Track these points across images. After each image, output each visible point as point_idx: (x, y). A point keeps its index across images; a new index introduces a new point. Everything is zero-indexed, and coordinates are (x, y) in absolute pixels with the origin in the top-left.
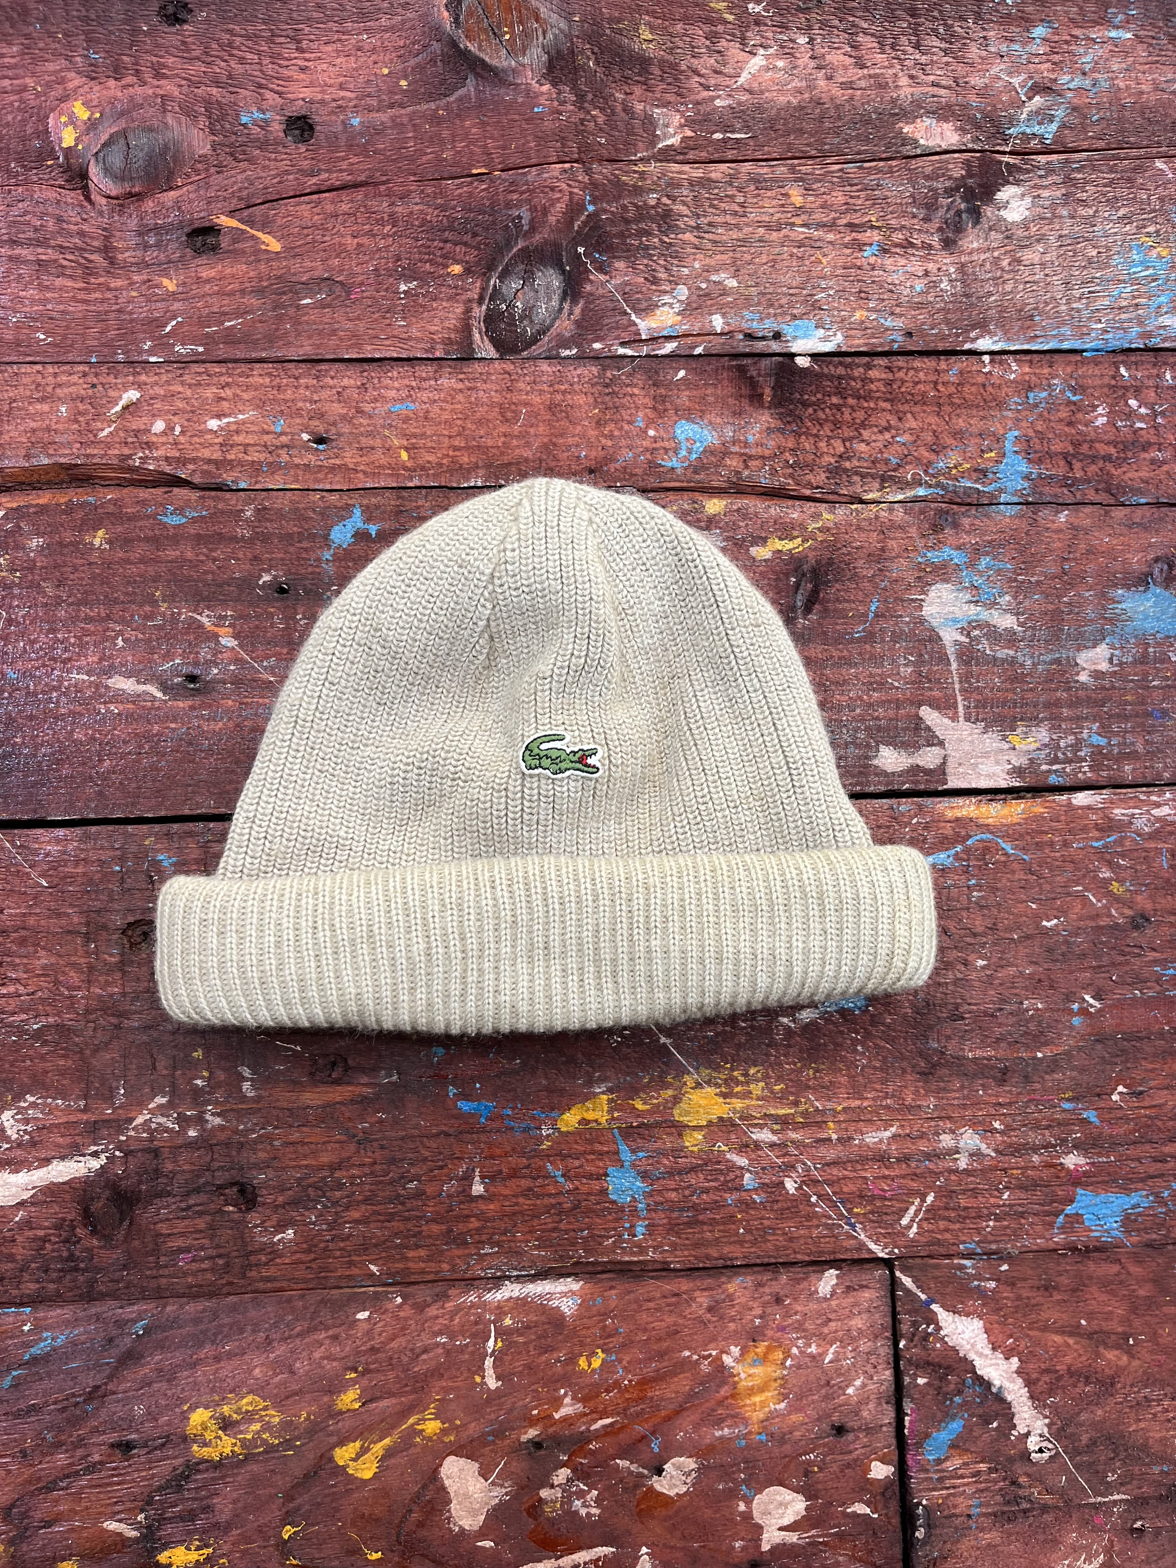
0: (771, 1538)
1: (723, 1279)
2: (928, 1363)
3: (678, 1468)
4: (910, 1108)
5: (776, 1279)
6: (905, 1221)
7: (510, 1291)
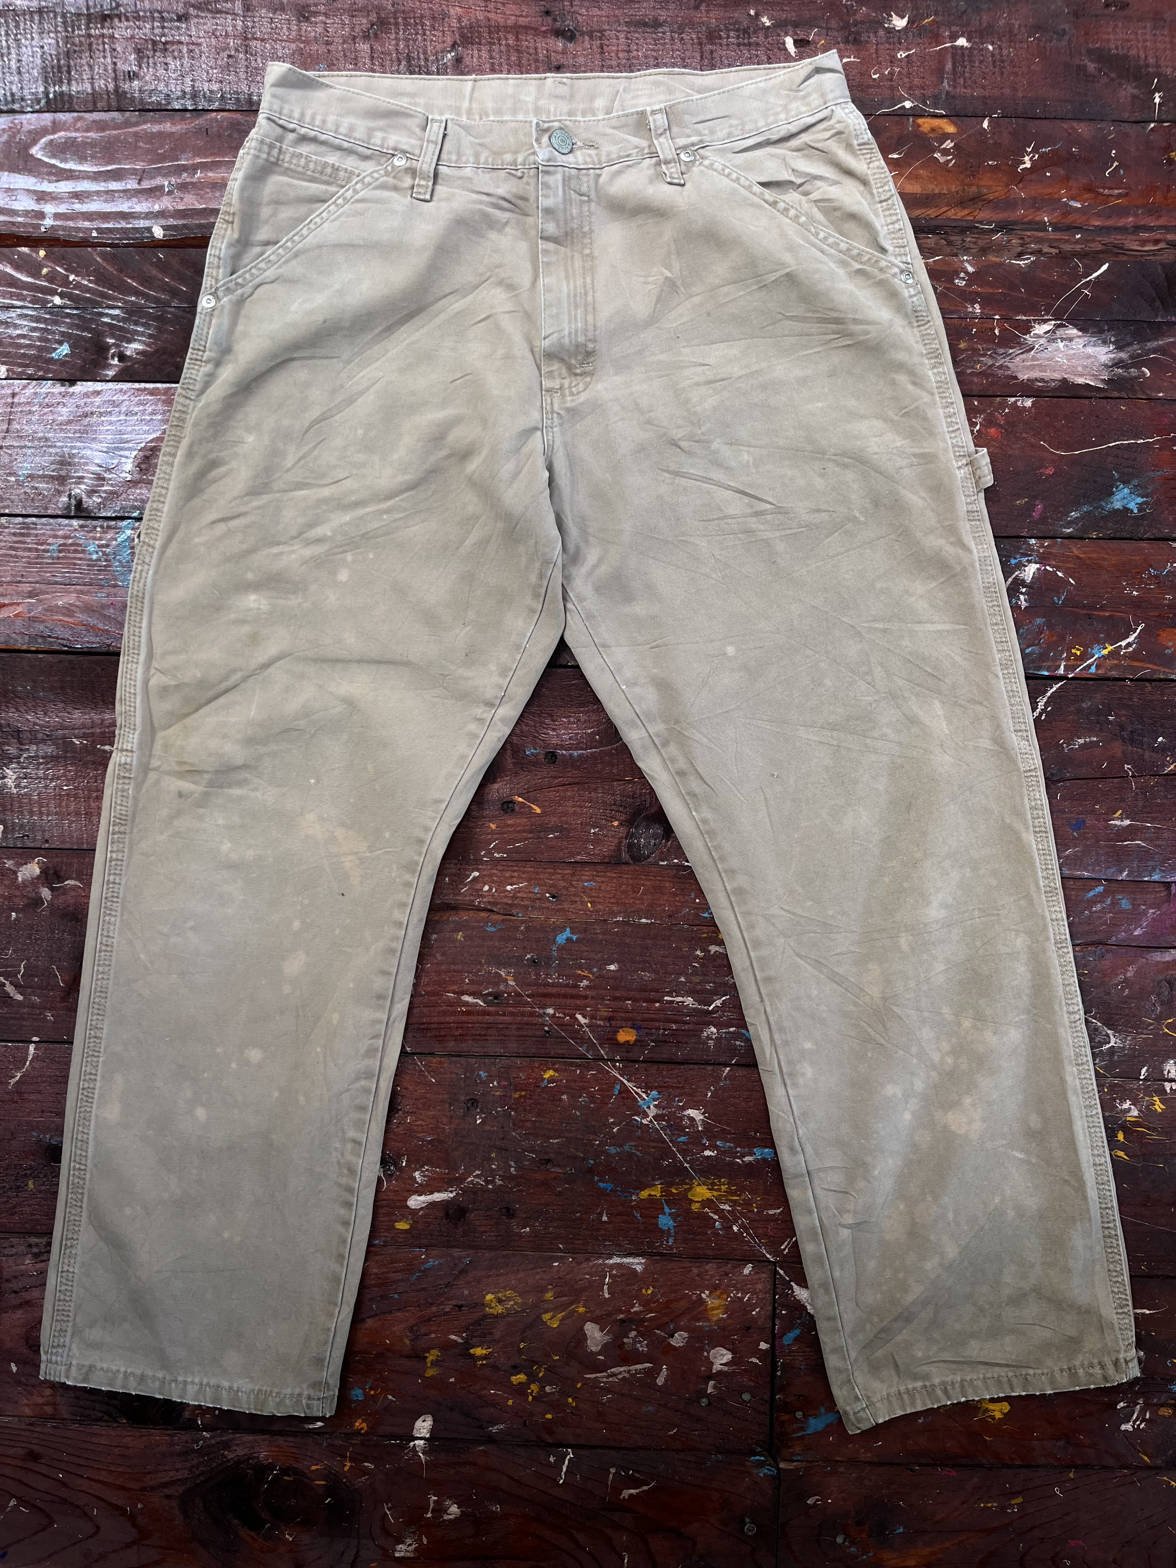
0: (717, 1367)
1: (704, 1263)
2: (787, 1305)
3: (680, 1336)
5: (725, 1265)
6: (783, 1247)
7: (616, 1260)
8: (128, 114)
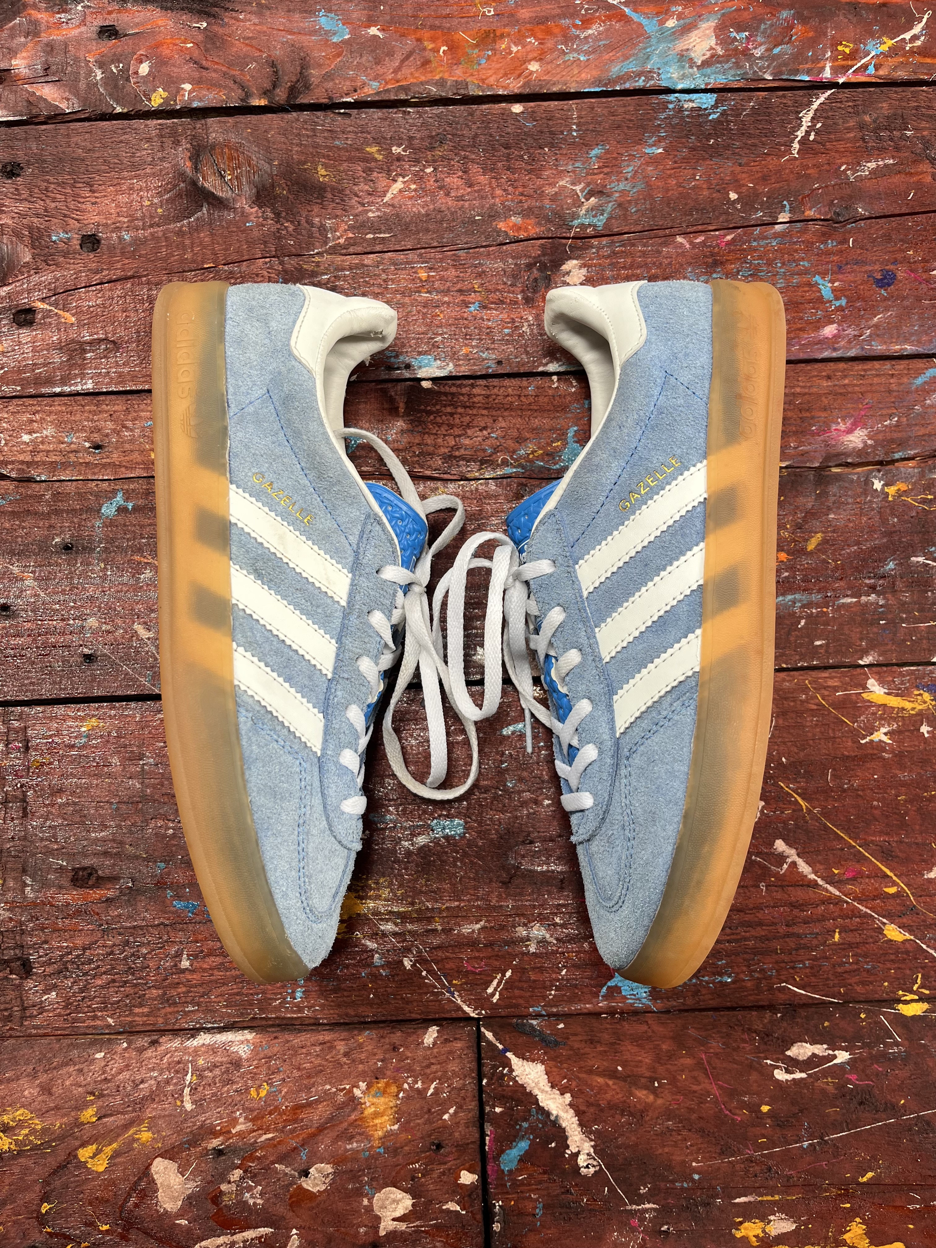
0: (387, 1225)
1: (356, 1032)
2: (503, 1096)
3: (319, 1171)
4: (494, 907)
5: (393, 1033)
6: (490, 990)
7: (204, 1039)
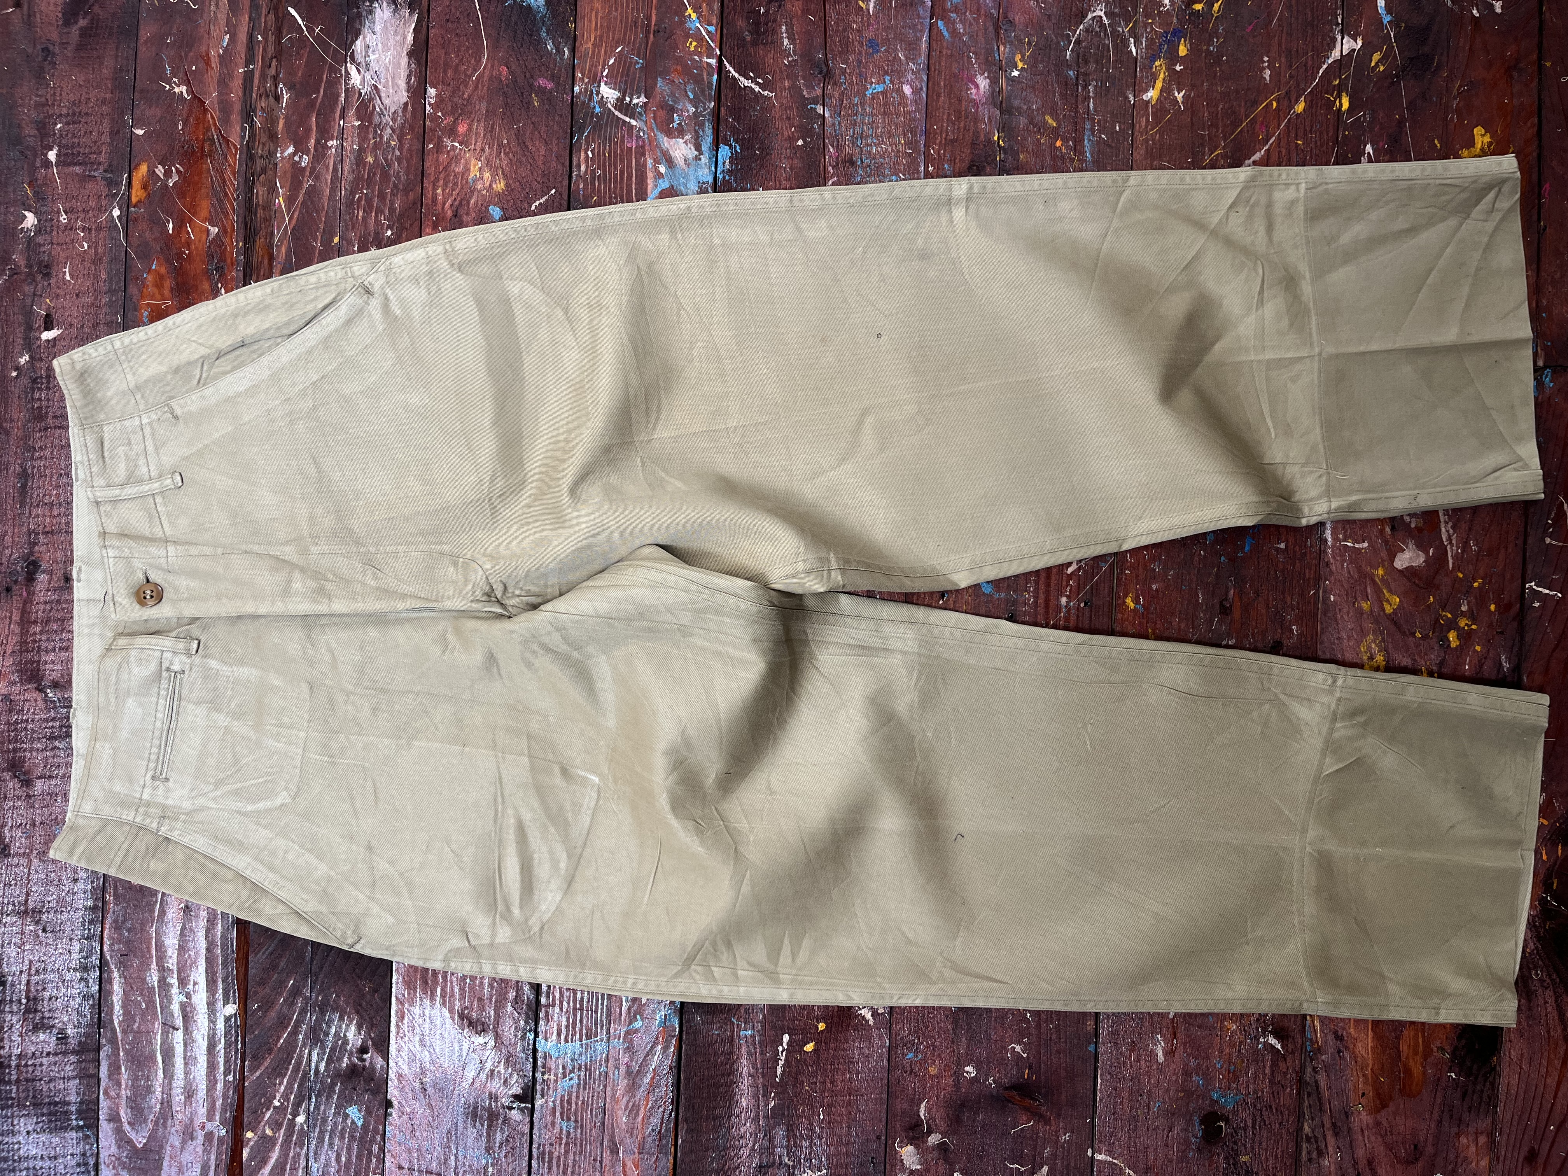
8: (103, 1041)
